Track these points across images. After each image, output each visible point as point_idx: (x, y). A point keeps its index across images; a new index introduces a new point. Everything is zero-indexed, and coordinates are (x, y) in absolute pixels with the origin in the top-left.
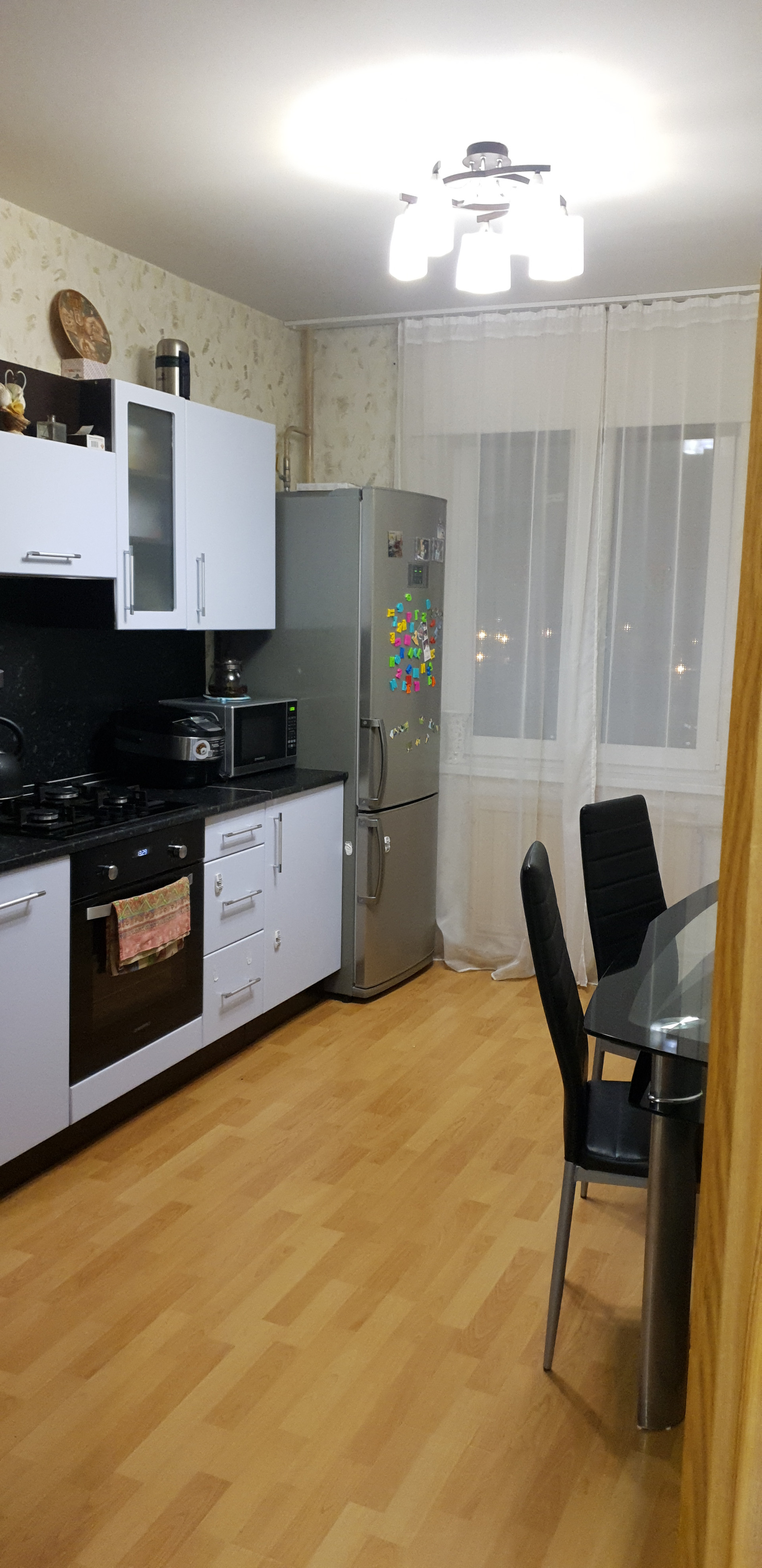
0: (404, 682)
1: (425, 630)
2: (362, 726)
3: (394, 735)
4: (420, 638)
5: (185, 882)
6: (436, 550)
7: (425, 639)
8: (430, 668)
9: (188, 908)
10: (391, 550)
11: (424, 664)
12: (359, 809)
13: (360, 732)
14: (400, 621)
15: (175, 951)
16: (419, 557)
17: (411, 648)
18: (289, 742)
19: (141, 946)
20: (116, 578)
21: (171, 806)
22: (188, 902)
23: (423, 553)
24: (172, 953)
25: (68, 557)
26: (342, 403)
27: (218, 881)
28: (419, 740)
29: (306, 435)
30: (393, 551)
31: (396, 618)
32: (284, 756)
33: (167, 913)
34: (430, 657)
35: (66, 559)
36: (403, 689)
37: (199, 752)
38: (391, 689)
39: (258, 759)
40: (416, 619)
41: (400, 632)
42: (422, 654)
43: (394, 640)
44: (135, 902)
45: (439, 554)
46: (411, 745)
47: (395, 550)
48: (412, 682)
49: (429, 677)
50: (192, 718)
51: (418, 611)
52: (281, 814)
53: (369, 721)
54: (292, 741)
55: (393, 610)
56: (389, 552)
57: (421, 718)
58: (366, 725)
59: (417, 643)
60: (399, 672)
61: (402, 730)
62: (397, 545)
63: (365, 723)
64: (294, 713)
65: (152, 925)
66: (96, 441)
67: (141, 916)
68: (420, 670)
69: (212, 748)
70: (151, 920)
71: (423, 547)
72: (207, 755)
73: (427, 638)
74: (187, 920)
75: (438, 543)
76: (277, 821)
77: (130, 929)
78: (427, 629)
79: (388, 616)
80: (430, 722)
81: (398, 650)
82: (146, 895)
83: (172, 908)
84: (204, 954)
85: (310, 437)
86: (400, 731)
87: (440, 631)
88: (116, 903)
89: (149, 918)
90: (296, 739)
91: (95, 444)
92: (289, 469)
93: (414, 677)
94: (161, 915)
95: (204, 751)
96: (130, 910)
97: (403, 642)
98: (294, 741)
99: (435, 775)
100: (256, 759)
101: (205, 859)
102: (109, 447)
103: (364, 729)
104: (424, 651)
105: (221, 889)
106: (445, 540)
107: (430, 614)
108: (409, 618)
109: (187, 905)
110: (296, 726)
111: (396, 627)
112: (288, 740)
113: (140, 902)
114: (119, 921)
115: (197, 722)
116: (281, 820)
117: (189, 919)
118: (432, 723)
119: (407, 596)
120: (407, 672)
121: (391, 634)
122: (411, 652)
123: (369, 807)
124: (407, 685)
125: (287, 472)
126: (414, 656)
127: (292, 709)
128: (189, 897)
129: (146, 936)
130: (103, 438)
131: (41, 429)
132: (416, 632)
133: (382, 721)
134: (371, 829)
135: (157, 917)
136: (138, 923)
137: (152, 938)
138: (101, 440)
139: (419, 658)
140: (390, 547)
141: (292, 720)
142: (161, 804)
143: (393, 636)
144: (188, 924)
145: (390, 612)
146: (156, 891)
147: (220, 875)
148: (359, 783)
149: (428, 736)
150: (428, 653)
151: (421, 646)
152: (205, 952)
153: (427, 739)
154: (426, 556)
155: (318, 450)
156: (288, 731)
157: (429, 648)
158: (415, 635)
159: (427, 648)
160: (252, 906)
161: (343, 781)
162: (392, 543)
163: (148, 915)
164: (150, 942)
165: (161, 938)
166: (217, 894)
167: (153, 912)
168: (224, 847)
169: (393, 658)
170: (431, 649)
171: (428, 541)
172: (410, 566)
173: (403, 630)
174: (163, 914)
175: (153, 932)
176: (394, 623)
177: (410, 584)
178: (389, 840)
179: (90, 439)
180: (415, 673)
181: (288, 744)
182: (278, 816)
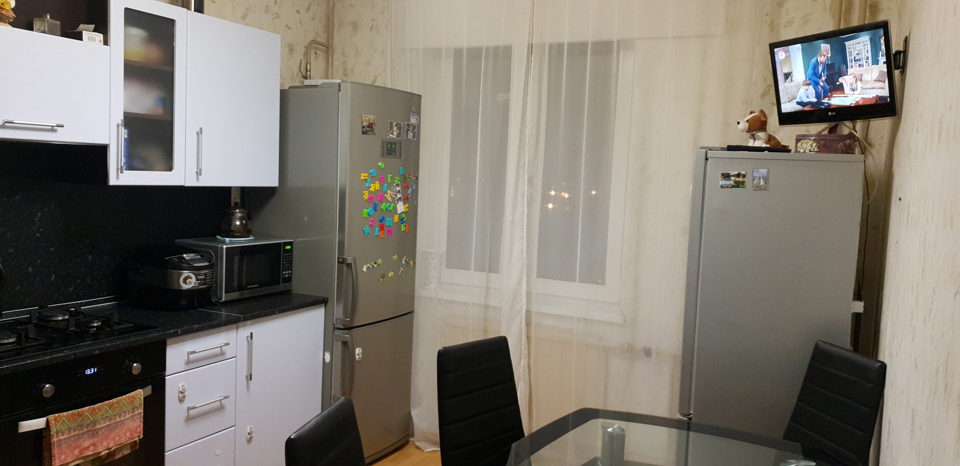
0: (377, 229)
1: (398, 190)
2: (339, 262)
3: (367, 269)
4: (393, 196)
5: (140, 394)
6: (409, 132)
7: (398, 197)
8: (403, 218)
9: (140, 416)
10: (364, 129)
11: (397, 215)
12: (336, 326)
13: (338, 266)
14: (373, 182)
15: (127, 452)
16: (391, 135)
17: (384, 204)
18: (284, 273)
19: (81, 452)
20: (109, 145)
21: (139, 328)
22: (141, 411)
23: (395, 133)
24: (123, 453)
25: (53, 126)
26: (355, 26)
27: (181, 390)
28: (392, 273)
29: (328, 48)
30: (366, 130)
31: (369, 180)
32: (280, 284)
33: (112, 422)
34: (403, 210)
35: (50, 127)
36: (376, 234)
37: (185, 282)
38: (364, 234)
39: (251, 286)
40: (389, 181)
41: (373, 191)
42: (395, 208)
43: (367, 197)
44: (72, 415)
45: (412, 134)
46: (383, 276)
47: (368, 129)
48: (385, 228)
49: (403, 225)
50: (184, 255)
51: (391, 175)
52: (252, 333)
53: (343, 259)
54: (287, 272)
55: (366, 175)
56: (363, 131)
57: (394, 255)
58: (342, 262)
59: (390, 199)
60: (372, 221)
61: (375, 266)
62: (370, 126)
63: (341, 260)
64: (291, 251)
65: (94, 433)
66: (92, 38)
67: (81, 426)
68: (393, 219)
69: (197, 279)
70: (92, 429)
71: (395, 129)
72: (192, 285)
73: (401, 196)
74: (139, 426)
75: (411, 126)
76: (249, 338)
77: (65, 439)
78: (400, 189)
79: (362, 179)
80: (404, 259)
81: (372, 204)
82: (87, 408)
83: (120, 417)
84: (166, 451)
85: (330, 49)
86: (373, 266)
87: (415, 192)
88: (51, 417)
89: (90, 428)
90: (291, 270)
91: (91, 39)
92: (310, 71)
93: (387, 224)
94: (105, 425)
95: (189, 282)
96: (67, 422)
97: (376, 200)
98: (290, 272)
99: (411, 297)
100: (248, 287)
101: (167, 373)
102: (106, 42)
103: (341, 265)
104: (398, 205)
105: (184, 397)
106: (419, 125)
107: (404, 179)
108: (382, 180)
109: (140, 413)
110: (292, 261)
111: (369, 187)
112: (283, 271)
113: (79, 415)
114: (52, 433)
115: (187, 258)
116: (252, 338)
117: (142, 425)
118: (406, 260)
119: (380, 164)
120: (381, 221)
121: (364, 192)
122: (383, 206)
123: (343, 325)
124: (380, 231)
125: (308, 73)
126: (386, 209)
127: (288, 247)
128: (142, 406)
129: (87, 444)
130: (102, 35)
131: (37, 24)
132: (389, 191)
133: (355, 259)
134: (345, 343)
135: (98, 426)
136: (77, 432)
137: (94, 445)
138: (100, 37)
139: (392, 211)
140: (363, 127)
141: (287, 256)
142: (132, 327)
143: (366, 194)
144: (141, 429)
145: (363, 176)
146: (100, 404)
147: (183, 386)
148: (336, 305)
149: (402, 269)
150: (401, 207)
151: (395, 201)
152: (167, 449)
153: (400, 272)
154: (399, 135)
155: (337, 59)
156: (283, 264)
157: (402, 203)
158: (388, 194)
159: (401, 203)
160: (222, 408)
161: (324, 305)
162: (365, 124)
163: (88, 425)
164: (91, 448)
165: (105, 443)
166: (181, 400)
167: (94, 423)
168: (188, 362)
169: (366, 210)
170: (404, 204)
171: (400, 124)
172: (383, 142)
173: (376, 189)
174: (108, 423)
175: (95, 440)
176: (368, 184)
177: (383, 155)
178: (361, 351)
179: (85, 35)
180: (388, 222)
181: (283, 274)
182: (249, 335)
